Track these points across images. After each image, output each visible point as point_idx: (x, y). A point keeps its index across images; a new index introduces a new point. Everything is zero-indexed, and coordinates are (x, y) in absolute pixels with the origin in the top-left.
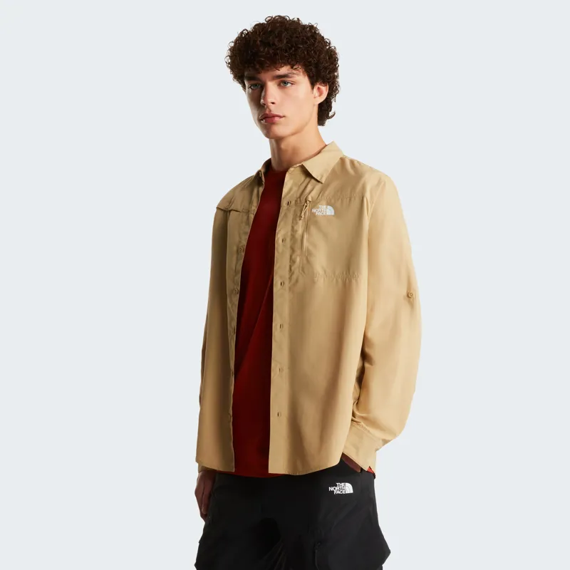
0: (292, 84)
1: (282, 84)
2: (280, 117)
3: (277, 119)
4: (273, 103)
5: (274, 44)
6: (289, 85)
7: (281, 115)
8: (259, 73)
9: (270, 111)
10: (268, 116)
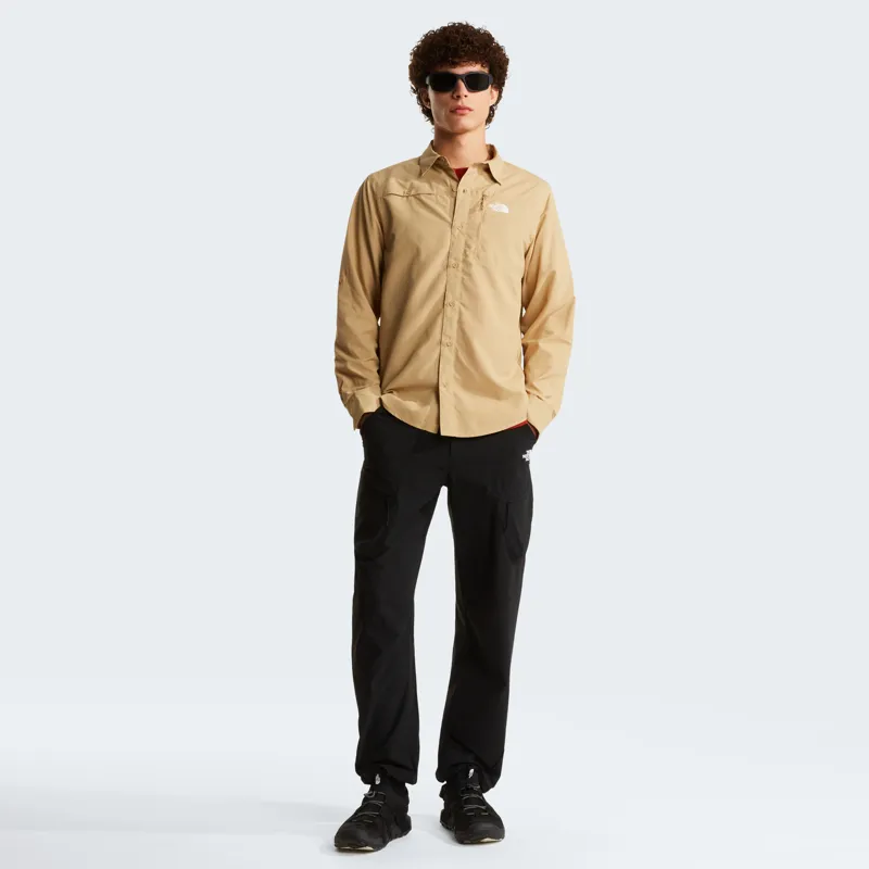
2: (470, 110)
4: (466, 96)
7: (471, 107)
9: (463, 103)
10: (460, 108)
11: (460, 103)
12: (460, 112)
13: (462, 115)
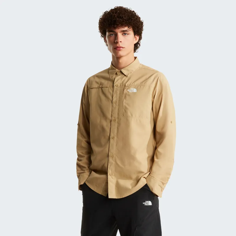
0: (128, 34)
1: (124, 34)
2: (123, 48)
3: (121, 48)
4: (121, 42)
5: (122, 17)
6: (127, 35)
7: (123, 47)
8: (115, 29)
9: (119, 45)
10: (118, 47)
11: (118, 45)
12: (118, 49)
13: (120, 50)
